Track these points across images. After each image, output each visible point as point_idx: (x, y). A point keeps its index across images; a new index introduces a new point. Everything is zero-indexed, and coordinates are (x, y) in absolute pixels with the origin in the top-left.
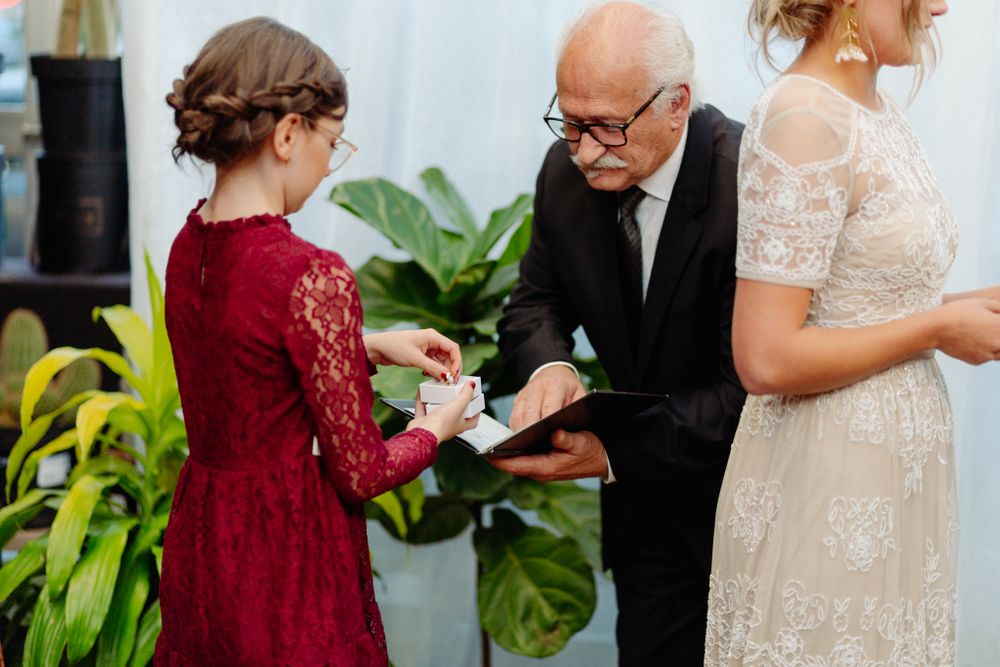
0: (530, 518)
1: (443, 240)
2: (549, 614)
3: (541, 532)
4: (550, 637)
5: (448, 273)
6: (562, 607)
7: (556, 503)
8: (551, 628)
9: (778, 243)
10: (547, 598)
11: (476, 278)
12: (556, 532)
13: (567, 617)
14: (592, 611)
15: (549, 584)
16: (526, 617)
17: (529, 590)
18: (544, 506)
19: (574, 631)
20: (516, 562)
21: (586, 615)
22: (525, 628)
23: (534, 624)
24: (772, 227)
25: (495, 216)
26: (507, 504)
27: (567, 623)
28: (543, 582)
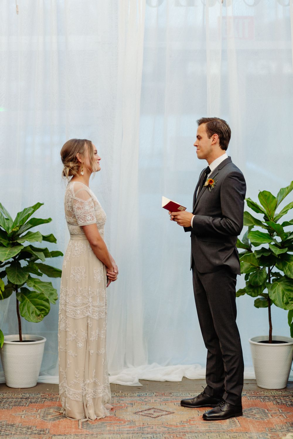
0: (31, 289)
1: (5, 221)
2: (38, 312)
3: (35, 292)
4: (39, 317)
5: (8, 228)
6: (41, 310)
7: (36, 285)
8: (39, 315)
9: (88, 216)
10: (37, 308)
11: (17, 229)
12: (38, 292)
13: (43, 312)
14: (49, 311)
15: (38, 305)
16: (32, 313)
17: (33, 307)
18: (34, 286)
19: (45, 316)
20: (28, 300)
21: (48, 311)
22: (32, 316)
23: (34, 315)
24: (86, 214)
25: (18, 214)
26: (25, 286)
27: (42, 314)
28: (36, 304)
